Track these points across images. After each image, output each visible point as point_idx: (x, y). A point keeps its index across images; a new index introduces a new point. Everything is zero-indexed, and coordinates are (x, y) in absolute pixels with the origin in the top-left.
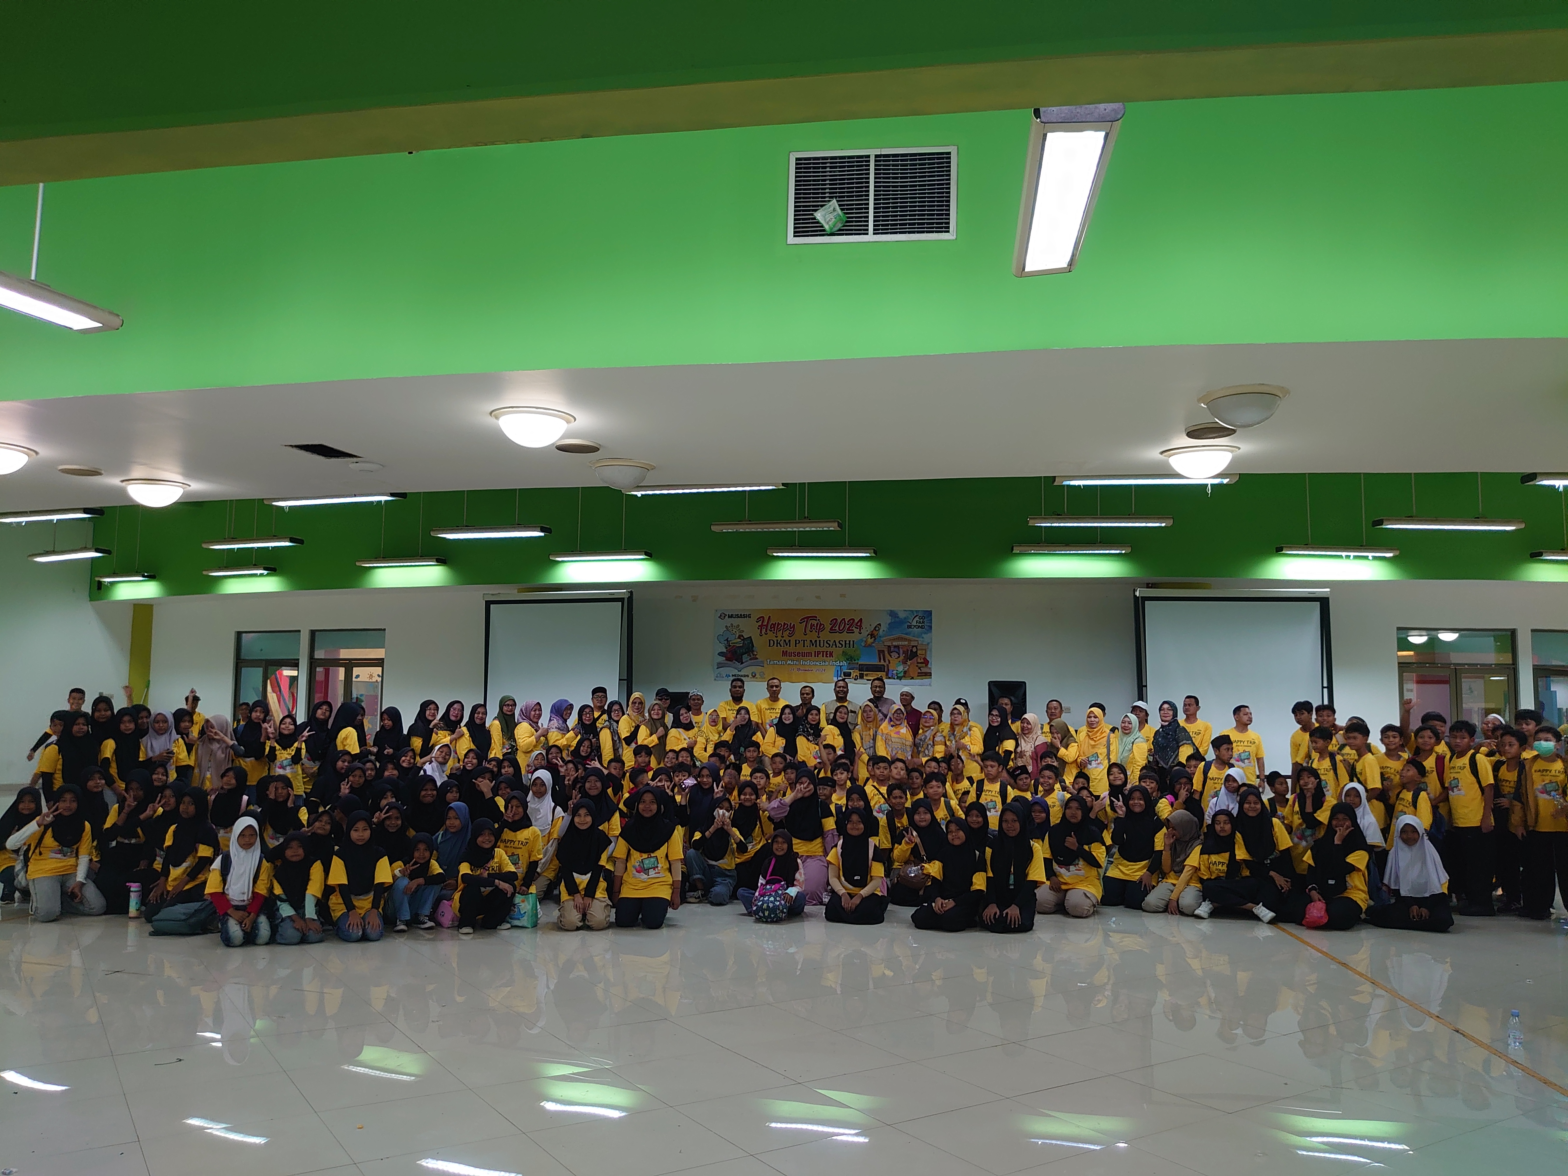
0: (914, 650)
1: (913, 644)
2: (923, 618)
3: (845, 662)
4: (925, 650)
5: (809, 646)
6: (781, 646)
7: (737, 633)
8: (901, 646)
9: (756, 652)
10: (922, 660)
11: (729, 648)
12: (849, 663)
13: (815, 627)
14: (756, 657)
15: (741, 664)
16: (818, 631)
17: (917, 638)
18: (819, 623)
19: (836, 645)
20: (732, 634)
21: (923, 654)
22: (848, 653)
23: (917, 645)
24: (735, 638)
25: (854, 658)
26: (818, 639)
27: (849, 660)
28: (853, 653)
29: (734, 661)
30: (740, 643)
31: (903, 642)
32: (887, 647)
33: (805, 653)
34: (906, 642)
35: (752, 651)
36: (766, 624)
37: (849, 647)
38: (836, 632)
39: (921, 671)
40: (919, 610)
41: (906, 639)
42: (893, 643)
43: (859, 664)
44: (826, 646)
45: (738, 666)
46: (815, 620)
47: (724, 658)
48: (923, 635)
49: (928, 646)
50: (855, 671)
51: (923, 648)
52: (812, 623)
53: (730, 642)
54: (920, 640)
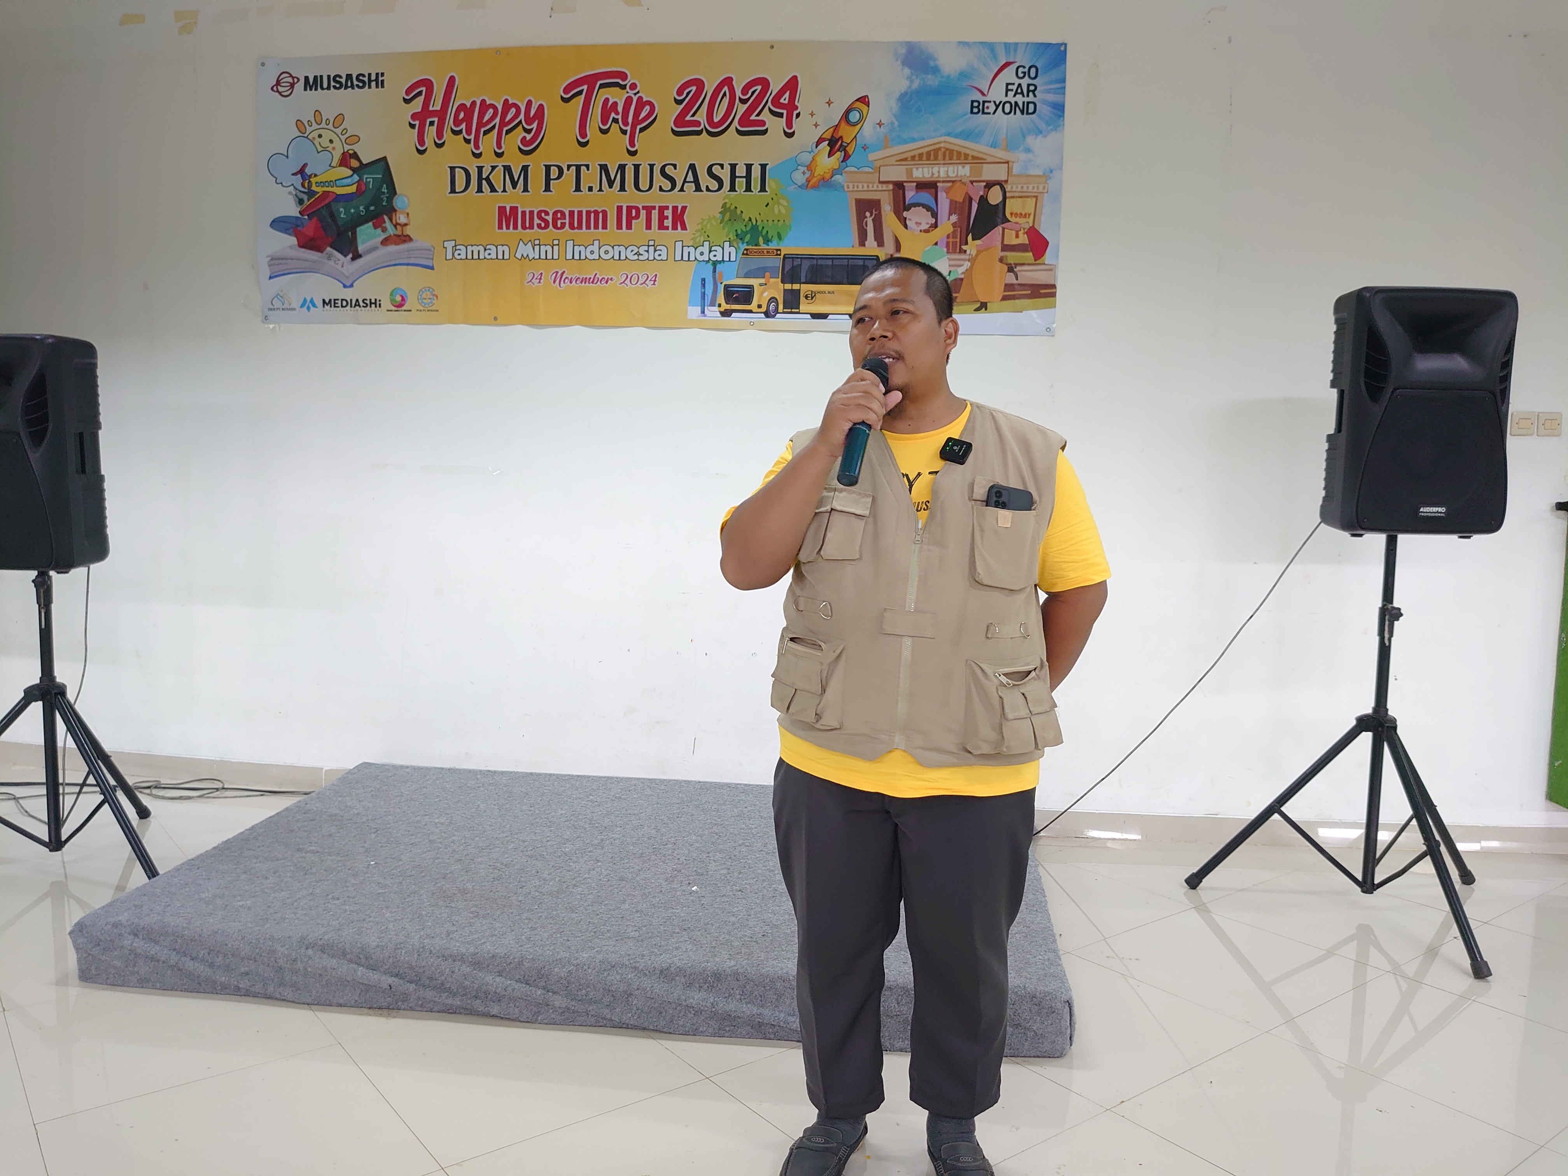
0: (995, 196)
1: (991, 173)
2: (1031, 72)
3: (730, 246)
4: (1036, 197)
5: (596, 187)
6: (493, 189)
7: (337, 143)
8: (943, 182)
9: (406, 215)
10: (1023, 239)
11: (309, 200)
12: (745, 252)
13: (617, 113)
14: (405, 234)
15: (353, 259)
16: (628, 128)
17: (1007, 149)
18: (635, 99)
19: (696, 181)
20: (320, 149)
21: (1027, 216)
22: (742, 212)
23: (1006, 179)
24: (330, 166)
25: (767, 232)
26: (630, 162)
27: (746, 241)
28: (760, 214)
29: (329, 249)
30: (349, 181)
31: (951, 168)
32: (891, 187)
33: (580, 213)
34: (963, 167)
35: (391, 211)
36: (439, 108)
37: (748, 189)
38: (699, 133)
39: (1017, 279)
40: (1016, 44)
41: (963, 155)
42: (914, 170)
43: (785, 255)
44: (660, 187)
45: (342, 266)
46: (620, 88)
47: (293, 240)
48: (1030, 141)
49: (1048, 182)
50: (769, 282)
51: (1027, 192)
52: (607, 100)
53: (313, 180)
54: (1019, 160)
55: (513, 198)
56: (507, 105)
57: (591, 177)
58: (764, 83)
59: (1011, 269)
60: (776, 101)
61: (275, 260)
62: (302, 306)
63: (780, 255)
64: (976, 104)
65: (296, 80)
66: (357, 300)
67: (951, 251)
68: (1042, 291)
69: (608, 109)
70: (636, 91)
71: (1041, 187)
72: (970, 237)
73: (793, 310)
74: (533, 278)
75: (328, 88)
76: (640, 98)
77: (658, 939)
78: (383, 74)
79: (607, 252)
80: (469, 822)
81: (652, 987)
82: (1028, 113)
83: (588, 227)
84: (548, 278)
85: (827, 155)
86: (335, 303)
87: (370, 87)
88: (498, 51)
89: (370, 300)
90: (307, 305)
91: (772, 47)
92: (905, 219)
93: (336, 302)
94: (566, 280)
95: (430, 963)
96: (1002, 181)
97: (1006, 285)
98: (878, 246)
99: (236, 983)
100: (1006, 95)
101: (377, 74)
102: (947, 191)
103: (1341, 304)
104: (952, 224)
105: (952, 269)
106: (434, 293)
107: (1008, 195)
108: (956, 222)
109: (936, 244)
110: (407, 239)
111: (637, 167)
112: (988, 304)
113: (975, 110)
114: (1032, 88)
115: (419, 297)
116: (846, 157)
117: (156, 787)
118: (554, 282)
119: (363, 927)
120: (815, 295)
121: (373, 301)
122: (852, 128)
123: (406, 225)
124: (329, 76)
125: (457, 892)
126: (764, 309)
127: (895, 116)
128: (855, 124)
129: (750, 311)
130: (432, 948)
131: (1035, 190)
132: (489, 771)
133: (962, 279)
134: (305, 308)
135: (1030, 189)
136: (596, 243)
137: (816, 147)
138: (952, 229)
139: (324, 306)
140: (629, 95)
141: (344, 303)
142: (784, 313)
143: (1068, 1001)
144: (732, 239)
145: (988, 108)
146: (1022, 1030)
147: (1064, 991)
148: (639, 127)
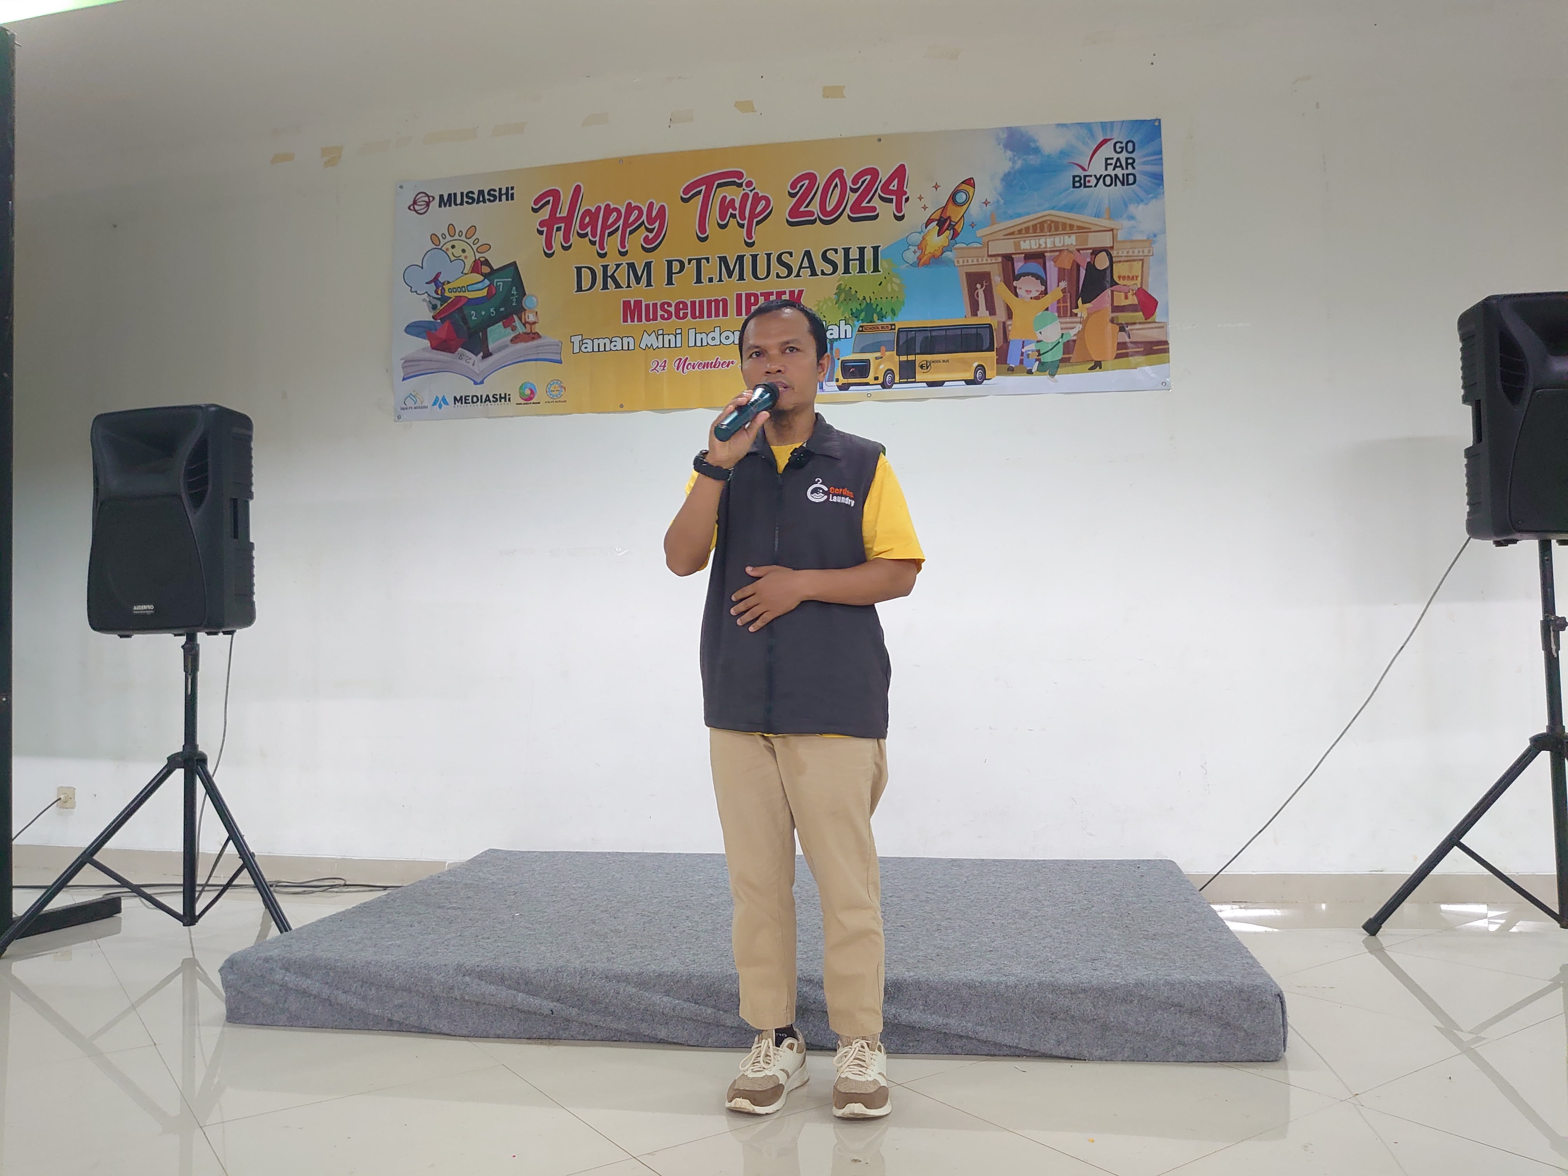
0: (1102, 262)
1: (1095, 241)
2: (1129, 146)
3: (846, 324)
4: (1142, 260)
5: (716, 279)
6: (618, 286)
7: (469, 252)
8: (1051, 252)
9: (535, 314)
10: (1133, 300)
11: (441, 305)
12: (861, 329)
13: (735, 209)
14: (533, 331)
15: (484, 357)
16: (746, 222)
17: (1110, 218)
18: (751, 195)
19: (812, 266)
20: (453, 258)
21: (1135, 278)
22: (856, 292)
23: (1112, 245)
24: (462, 273)
25: (881, 309)
26: (748, 253)
27: (861, 318)
28: (874, 293)
29: (460, 349)
30: (480, 286)
31: (1057, 239)
32: (1000, 259)
33: (701, 303)
35: (520, 310)
36: (565, 215)
37: (862, 270)
38: (813, 222)
39: (1130, 338)
40: (1112, 123)
41: (1068, 226)
42: (1022, 243)
43: (899, 329)
44: (777, 274)
45: (473, 365)
46: (737, 186)
47: (426, 343)
48: (1132, 208)
49: (1152, 245)
50: (885, 355)
51: (1132, 256)
52: (724, 198)
53: (446, 287)
54: (1123, 227)
55: (638, 293)
56: (630, 208)
57: (711, 269)
58: (874, 173)
59: (1122, 329)
60: (885, 187)
61: (408, 362)
62: (434, 404)
63: (895, 329)
64: (1077, 179)
65: (431, 199)
66: (487, 396)
67: (1062, 315)
68: (1155, 348)
69: (726, 206)
70: (751, 188)
71: (1146, 251)
72: (1080, 301)
73: (909, 380)
74: (657, 366)
75: (462, 204)
76: (757, 193)
78: (512, 188)
79: (727, 338)
80: (608, 886)
83: (709, 316)
84: (672, 365)
85: (937, 233)
86: (465, 399)
87: (500, 200)
88: (620, 160)
89: (500, 395)
90: (438, 404)
91: (880, 140)
92: (1016, 288)
93: (467, 398)
94: (689, 366)
95: (593, 985)
96: (1107, 247)
97: (1118, 343)
98: (991, 314)
100: (1106, 169)
101: (507, 189)
102: (1055, 260)
103: (1466, 320)
104: (1062, 290)
105: (1064, 332)
106: (562, 384)
107: (1114, 259)
108: (1065, 288)
109: (1047, 309)
110: (536, 336)
111: (754, 257)
113: (1077, 184)
114: (1130, 161)
115: (548, 390)
116: (955, 235)
117: (280, 885)
118: (678, 369)
119: (520, 957)
120: (930, 365)
121: (503, 396)
123: (534, 323)
124: (462, 193)
126: (881, 380)
127: (1000, 195)
129: (867, 384)
130: (595, 970)
131: (1141, 254)
132: (618, 853)
133: (1074, 341)
134: (437, 406)
135: (1136, 253)
136: (717, 329)
137: (926, 228)
138: (1062, 295)
139: (455, 404)
140: (745, 191)
141: (475, 399)
142: (900, 383)
143: (1279, 995)
144: (847, 317)
145: (1089, 181)
146: (1232, 1031)
147: (1273, 985)
148: (755, 220)
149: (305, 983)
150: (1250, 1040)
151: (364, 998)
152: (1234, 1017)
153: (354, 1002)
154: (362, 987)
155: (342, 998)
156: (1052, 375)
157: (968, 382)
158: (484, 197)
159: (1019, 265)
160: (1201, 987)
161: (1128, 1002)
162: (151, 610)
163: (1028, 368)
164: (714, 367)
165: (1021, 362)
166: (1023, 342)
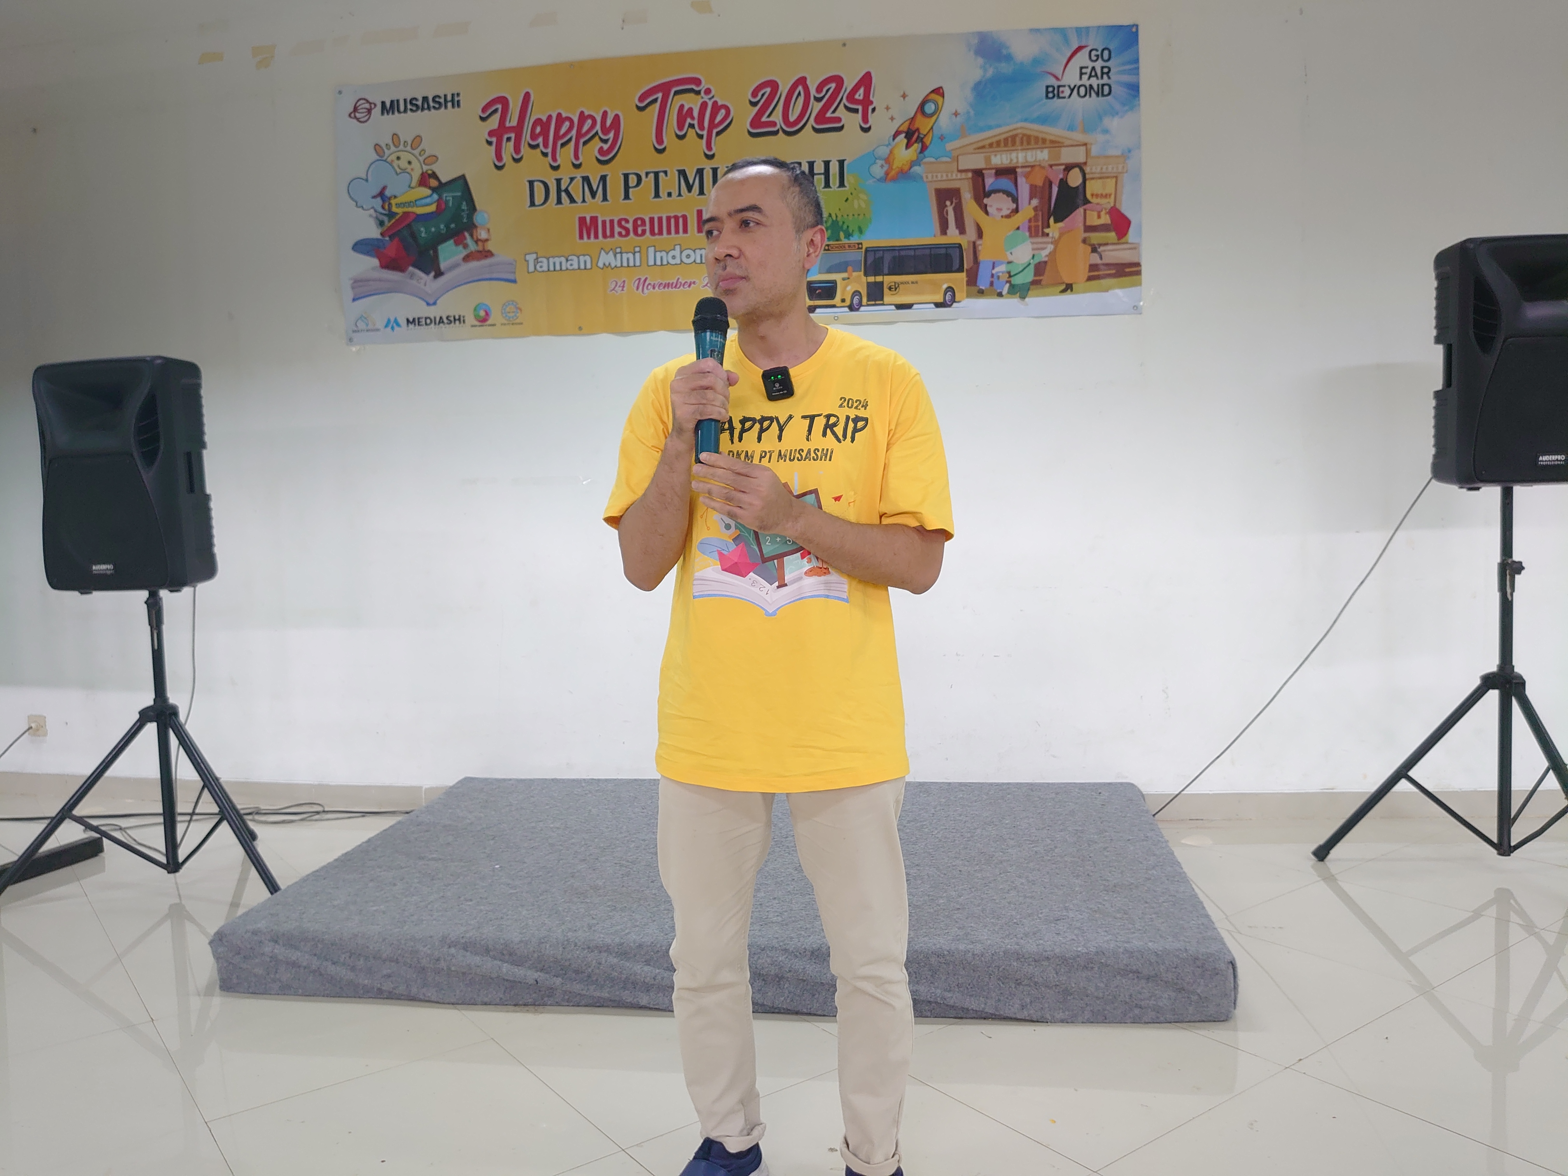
0: (1075, 179)
1: (1069, 156)
4: (1116, 177)
5: (675, 193)
6: (572, 200)
7: (416, 165)
8: (1023, 167)
9: (487, 231)
10: (1105, 219)
11: (389, 221)
13: (693, 118)
14: (486, 249)
16: (705, 133)
17: (1085, 131)
18: (710, 104)
20: (399, 171)
21: (1108, 196)
24: (409, 186)
25: (848, 227)
26: (708, 166)
28: (840, 210)
29: (411, 269)
30: (428, 200)
31: (1029, 153)
32: (970, 175)
33: (660, 219)
34: (1042, 152)
35: (471, 227)
36: (515, 124)
37: (827, 185)
38: (776, 133)
40: (1088, 28)
41: (1040, 140)
42: (993, 157)
43: (867, 248)
45: (425, 285)
46: (695, 94)
47: (375, 262)
48: (1107, 122)
49: (1127, 161)
50: (852, 275)
51: (1106, 173)
52: (682, 106)
53: (393, 202)
54: (1097, 141)
55: (593, 208)
56: (583, 117)
57: (670, 183)
58: (839, 81)
59: (1094, 250)
60: (851, 97)
61: (357, 282)
62: (386, 326)
63: (862, 248)
64: (1050, 89)
65: (373, 106)
66: (441, 318)
68: (1127, 270)
69: (683, 115)
70: (710, 96)
71: (1120, 166)
72: (1052, 220)
74: (616, 286)
75: (405, 111)
76: (715, 103)
77: (802, 922)
78: (458, 95)
79: (688, 256)
80: (585, 825)
81: (804, 968)
82: (1103, 95)
83: (669, 232)
84: (631, 285)
85: (904, 147)
86: (419, 322)
87: (446, 107)
88: (571, 65)
91: (844, 45)
92: (986, 205)
94: (649, 287)
95: (575, 955)
96: (1080, 163)
99: (379, 985)
100: (1081, 78)
101: (453, 95)
102: (1027, 176)
103: (1443, 260)
105: (1036, 252)
106: (517, 306)
107: (1087, 176)
108: (1036, 207)
109: (1018, 228)
110: (488, 254)
112: (1074, 286)
114: (1106, 70)
115: (503, 311)
116: (924, 148)
117: (257, 813)
118: (638, 288)
119: (503, 925)
120: (898, 286)
122: (927, 120)
123: (487, 240)
124: (405, 100)
125: (588, 889)
126: (848, 303)
127: (971, 105)
128: (931, 115)
129: (834, 306)
130: (577, 941)
131: (1115, 170)
132: (593, 779)
133: (1046, 262)
134: (389, 329)
135: (1110, 169)
136: (678, 247)
137: (894, 139)
138: (1032, 213)
140: (703, 100)
141: (428, 321)
142: (868, 305)
143: (1231, 962)
145: (1063, 92)
146: (1186, 995)
147: (1226, 952)
148: (715, 131)
149: (294, 955)
150: (1203, 1003)
151: (353, 969)
152: (1188, 983)
153: (343, 973)
154: (350, 957)
155: (332, 969)
156: (1023, 297)
157: (938, 305)
158: (428, 105)
159: (990, 181)
160: (1158, 955)
161: (1089, 968)
162: (110, 570)
163: (998, 291)
164: (676, 287)
165: (992, 284)
166: (994, 263)
